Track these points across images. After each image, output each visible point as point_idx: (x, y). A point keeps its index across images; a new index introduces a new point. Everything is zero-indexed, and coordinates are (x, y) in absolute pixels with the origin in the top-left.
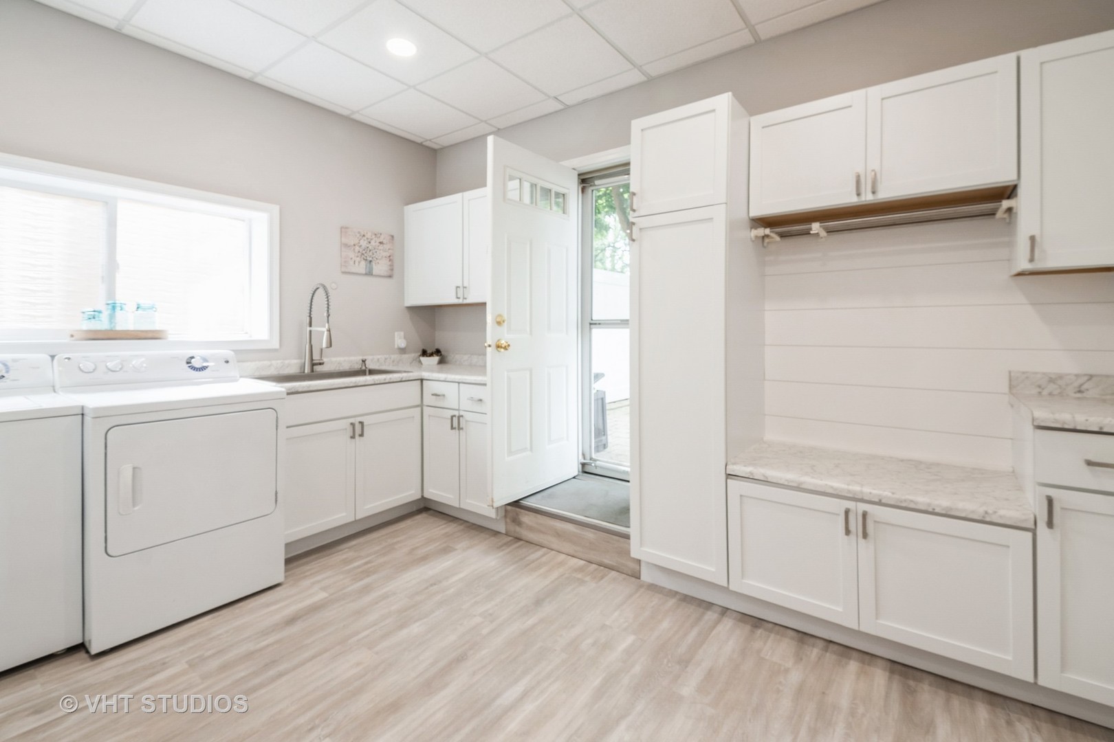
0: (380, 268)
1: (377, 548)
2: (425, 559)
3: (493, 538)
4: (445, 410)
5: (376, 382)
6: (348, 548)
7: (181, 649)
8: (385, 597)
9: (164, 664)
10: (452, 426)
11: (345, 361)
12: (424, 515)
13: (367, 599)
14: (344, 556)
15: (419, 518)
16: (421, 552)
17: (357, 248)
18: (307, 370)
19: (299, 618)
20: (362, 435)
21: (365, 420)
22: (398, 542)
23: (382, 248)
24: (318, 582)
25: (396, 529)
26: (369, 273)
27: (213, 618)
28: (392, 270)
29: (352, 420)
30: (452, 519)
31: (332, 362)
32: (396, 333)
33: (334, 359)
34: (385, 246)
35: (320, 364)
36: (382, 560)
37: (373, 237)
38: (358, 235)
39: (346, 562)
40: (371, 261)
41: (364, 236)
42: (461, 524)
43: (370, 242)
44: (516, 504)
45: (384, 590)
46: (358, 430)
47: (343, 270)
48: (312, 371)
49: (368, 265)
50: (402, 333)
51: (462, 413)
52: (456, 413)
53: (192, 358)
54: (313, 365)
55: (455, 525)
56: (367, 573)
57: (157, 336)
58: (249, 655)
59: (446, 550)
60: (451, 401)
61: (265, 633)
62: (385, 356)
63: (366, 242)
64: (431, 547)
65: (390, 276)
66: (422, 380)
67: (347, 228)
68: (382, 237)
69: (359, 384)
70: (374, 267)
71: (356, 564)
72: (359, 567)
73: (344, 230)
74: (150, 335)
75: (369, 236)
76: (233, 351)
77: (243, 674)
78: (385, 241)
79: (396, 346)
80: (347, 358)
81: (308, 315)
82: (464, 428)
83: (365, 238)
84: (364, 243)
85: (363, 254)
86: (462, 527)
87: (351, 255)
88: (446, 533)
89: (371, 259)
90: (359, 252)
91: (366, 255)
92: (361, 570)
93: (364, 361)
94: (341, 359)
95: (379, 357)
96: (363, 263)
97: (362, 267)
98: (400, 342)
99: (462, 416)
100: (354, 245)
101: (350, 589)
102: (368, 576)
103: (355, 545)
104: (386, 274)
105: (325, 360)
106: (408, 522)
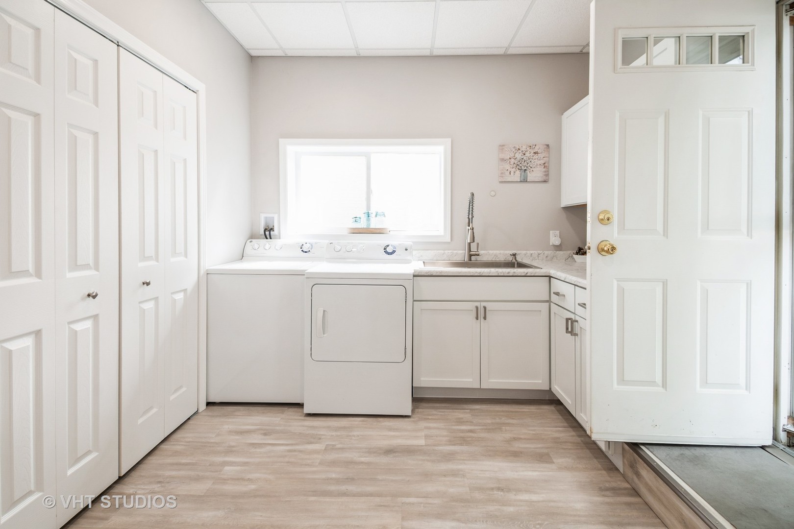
0: (536, 174)
1: (489, 421)
2: (516, 455)
3: (604, 472)
4: (565, 310)
5: (500, 275)
6: (470, 409)
7: (334, 434)
8: (454, 474)
9: (320, 439)
10: (567, 329)
11: (500, 254)
12: (552, 408)
13: (444, 467)
14: (461, 416)
15: (546, 408)
16: (518, 446)
17: (513, 161)
18: (466, 259)
19: (395, 452)
20: (485, 318)
21: (489, 306)
22: (508, 424)
23: (537, 157)
24: (429, 428)
25: (519, 410)
26: (524, 180)
27: (363, 421)
28: (547, 175)
29: (478, 304)
30: (576, 424)
31: (487, 255)
32: (551, 231)
33: (491, 252)
34: (539, 155)
35: (476, 255)
36: (482, 435)
37: (528, 149)
38: (514, 150)
39: (460, 422)
40: (525, 170)
41: (519, 149)
42: (579, 436)
43: (524, 154)
44: (635, 446)
45: (461, 467)
46: (481, 314)
47: (500, 180)
48: (470, 260)
49: (523, 173)
50: (558, 232)
51: (577, 318)
52: (572, 316)
53: (388, 246)
54: (470, 256)
55: (574, 433)
56: (464, 441)
57: (381, 232)
58: (349, 463)
59: (542, 458)
60: (569, 303)
61: (370, 451)
62: (539, 252)
63: (521, 154)
64: (531, 446)
65: (545, 181)
66: (550, 277)
67: (503, 145)
68: (537, 147)
69: (483, 275)
70: (529, 174)
71: (464, 427)
72: (462, 431)
73: (502, 147)
74: (378, 231)
75: (524, 149)
76: (412, 242)
77: (334, 476)
78: (539, 151)
79: (551, 244)
80: (502, 252)
81: (468, 217)
82: (579, 333)
83: (520, 151)
84: (519, 156)
85: (518, 165)
86: (579, 440)
87: (507, 167)
88: (559, 438)
89: (526, 168)
90: (514, 164)
91: (520, 165)
92: (462, 435)
93: (514, 255)
94: (498, 252)
95: (532, 252)
96: (518, 172)
97: (517, 176)
98: (555, 240)
99: (577, 321)
100: (510, 158)
101: (441, 448)
102: (461, 444)
103: (477, 409)
104: (540, 179)
105: (481, 252)
106: (532, 409)
